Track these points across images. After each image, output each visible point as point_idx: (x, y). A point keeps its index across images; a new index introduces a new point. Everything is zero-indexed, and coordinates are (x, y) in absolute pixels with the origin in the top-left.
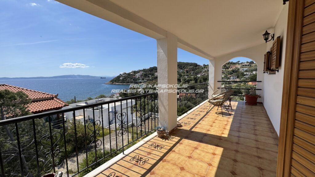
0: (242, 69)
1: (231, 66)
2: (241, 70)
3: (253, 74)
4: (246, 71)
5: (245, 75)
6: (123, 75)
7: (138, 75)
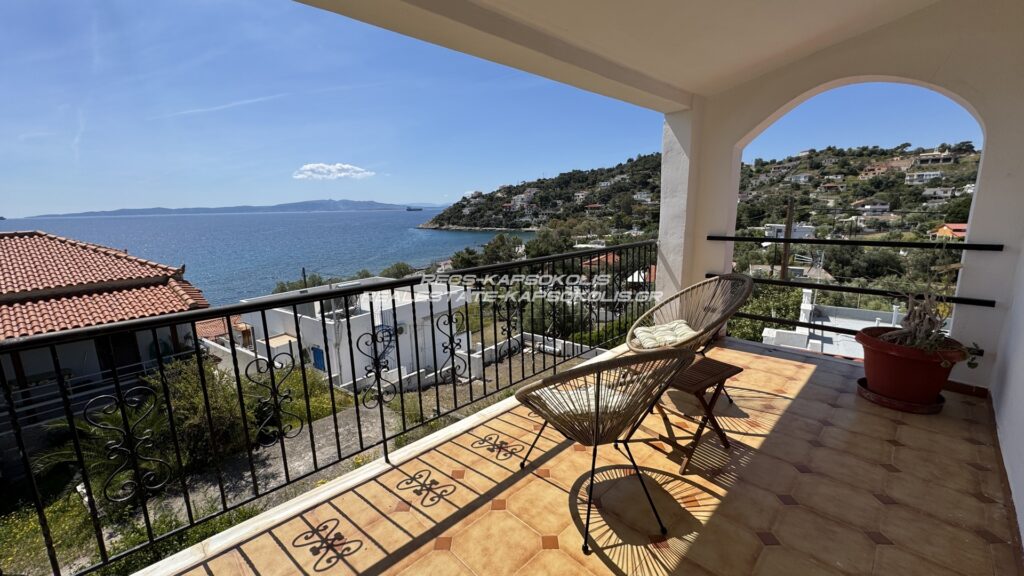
0: (916, 174)
1: (869, 163)
2: (912, 179)
3: (962, 196)
4: (935, 183)
5: (925, 199)
6: (473, 201)
7: (518, 201)
